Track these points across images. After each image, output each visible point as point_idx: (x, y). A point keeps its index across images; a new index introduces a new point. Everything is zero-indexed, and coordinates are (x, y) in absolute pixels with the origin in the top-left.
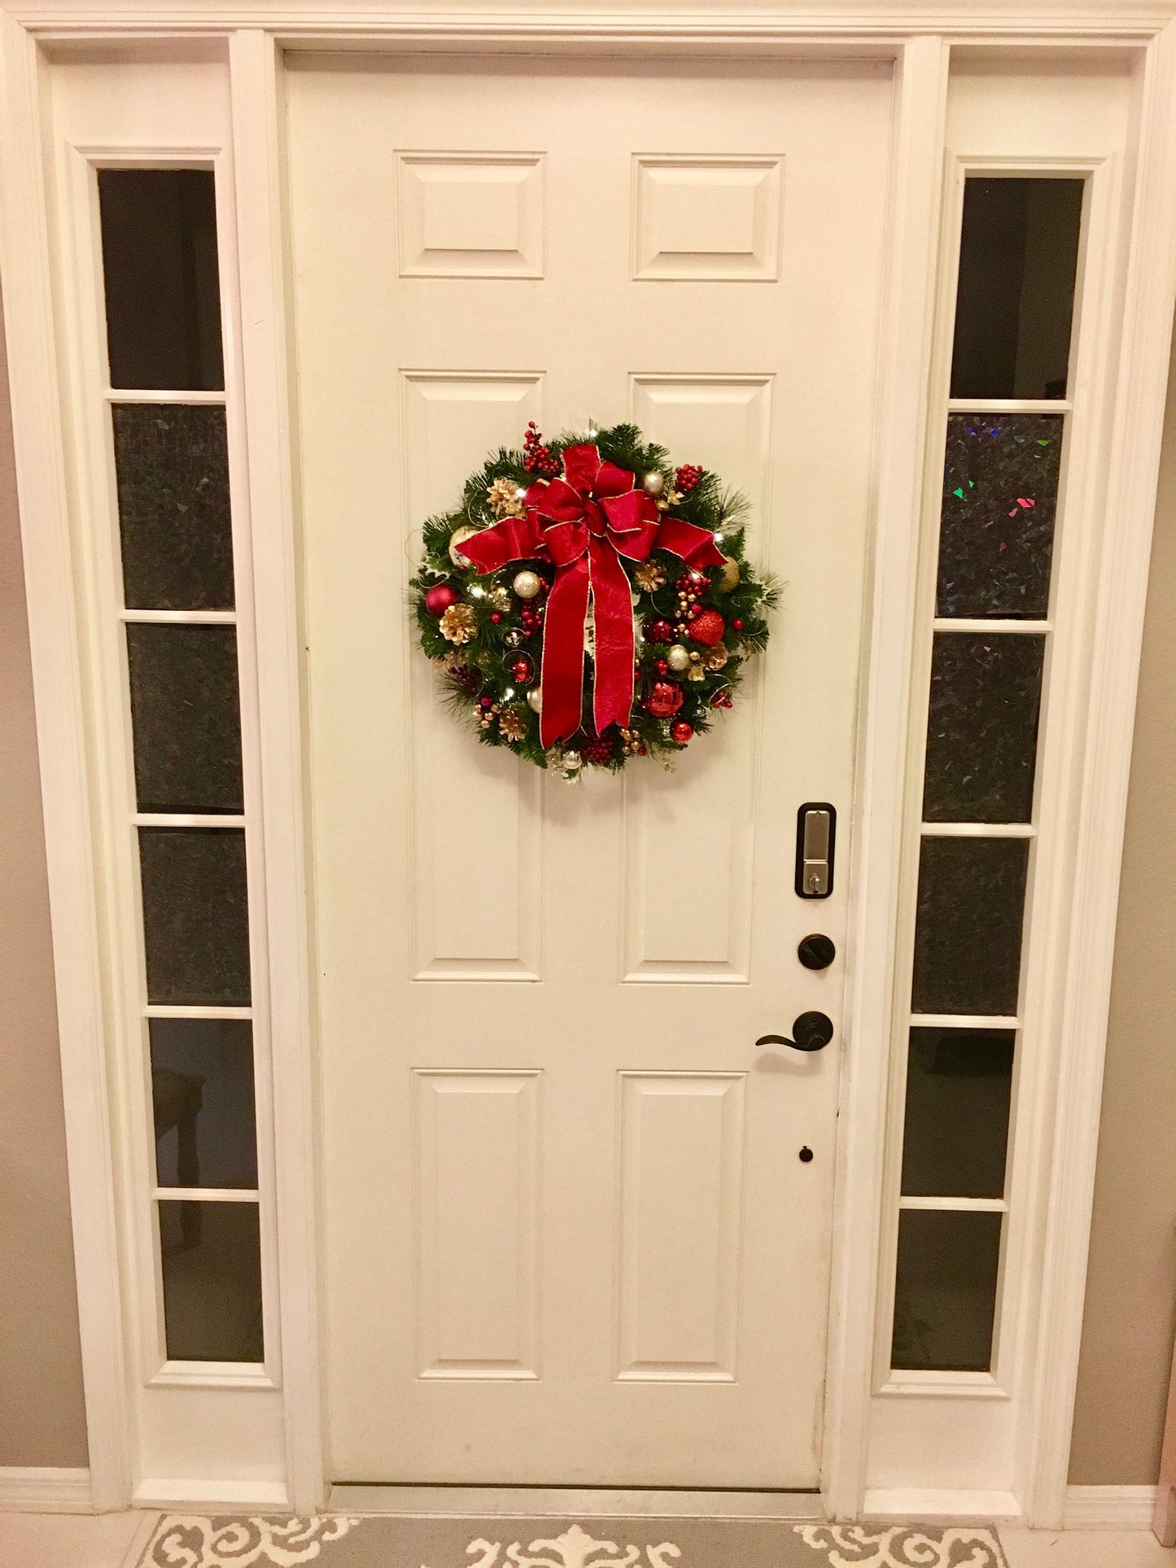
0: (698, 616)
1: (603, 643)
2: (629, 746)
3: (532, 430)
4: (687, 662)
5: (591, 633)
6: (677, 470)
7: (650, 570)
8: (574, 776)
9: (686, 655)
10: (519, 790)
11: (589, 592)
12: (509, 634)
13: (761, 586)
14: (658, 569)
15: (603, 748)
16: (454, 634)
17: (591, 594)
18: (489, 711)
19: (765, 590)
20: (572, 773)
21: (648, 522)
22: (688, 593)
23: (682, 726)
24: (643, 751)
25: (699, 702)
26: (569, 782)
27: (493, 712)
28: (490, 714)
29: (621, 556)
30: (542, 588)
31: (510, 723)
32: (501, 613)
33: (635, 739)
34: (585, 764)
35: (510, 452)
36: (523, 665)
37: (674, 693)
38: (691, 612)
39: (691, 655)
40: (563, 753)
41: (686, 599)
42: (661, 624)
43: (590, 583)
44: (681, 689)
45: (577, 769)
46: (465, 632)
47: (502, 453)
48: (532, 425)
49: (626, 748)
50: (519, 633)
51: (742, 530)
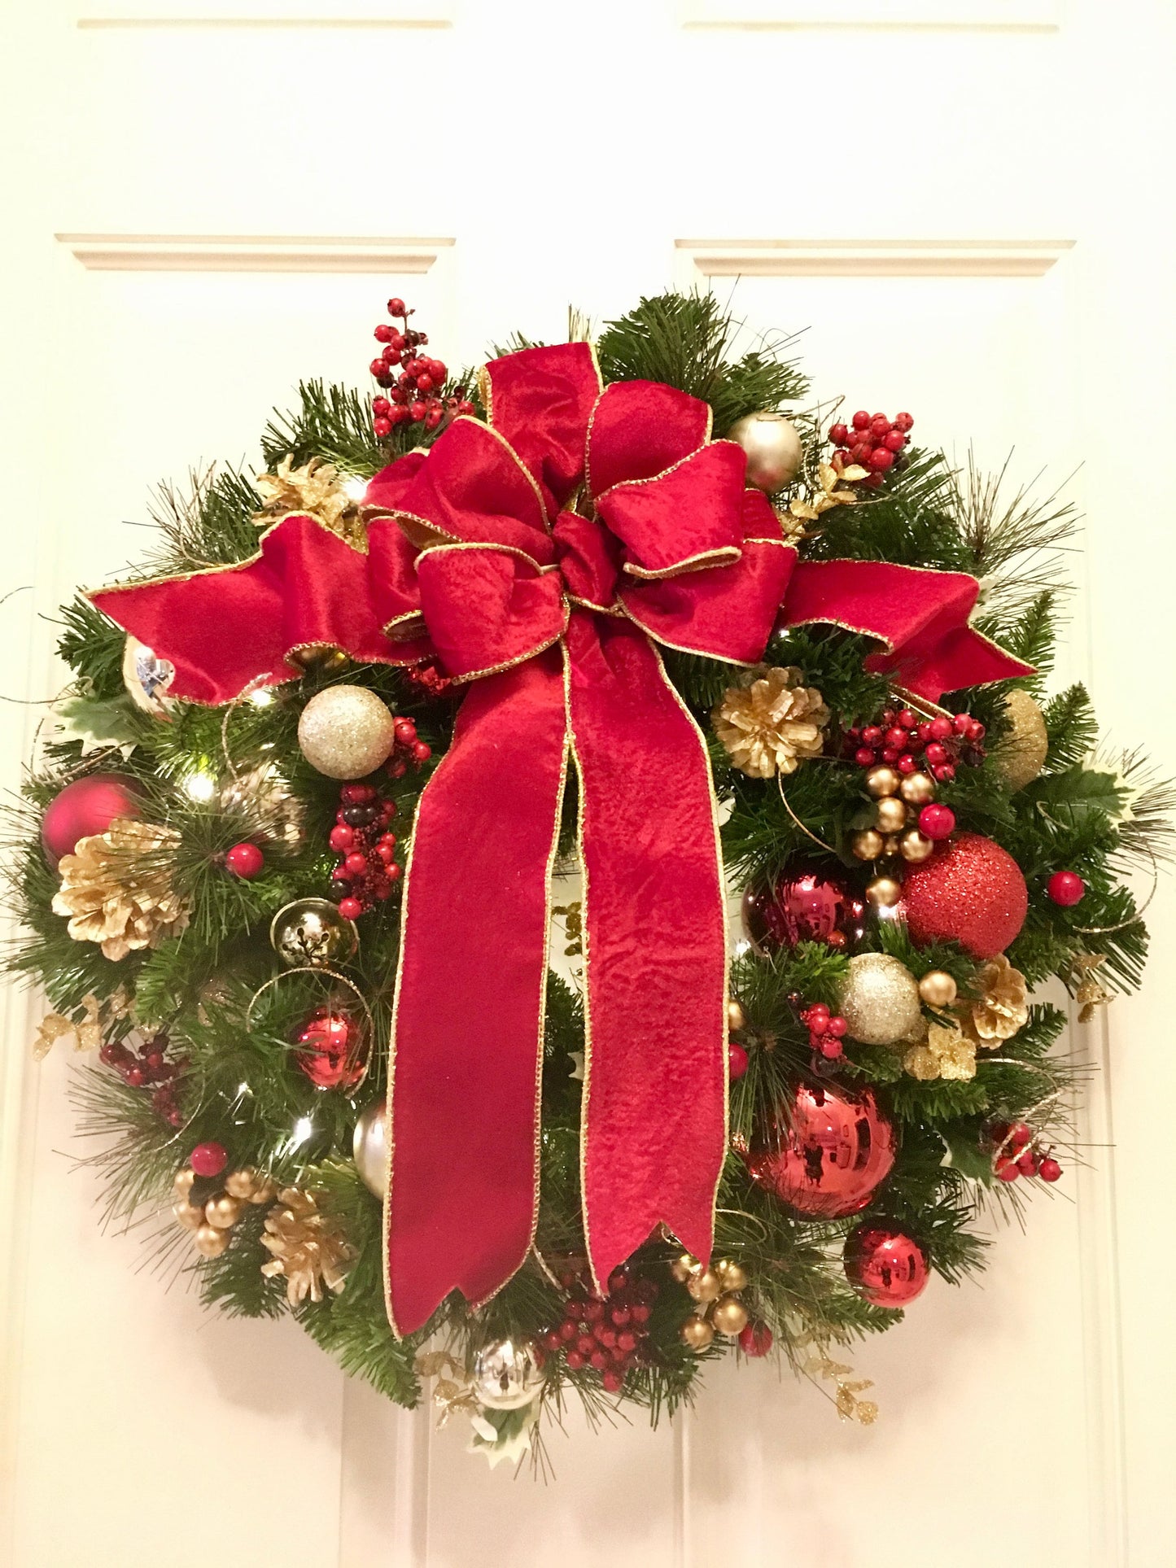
0: (941, 852)
1: (614, 937)
2: (709, 1318)
3: (398, 323)
4: (911, 1010)
5: (573, 926)
6: (833, 431)
7: (771, 697)
8: (516, 1430)
9: (907, 986)
10: (343, 1453)
11: (564, 766)
12: (293, 918)
13: (1113, 778)
14: (797, 696)
15: (619, 1331)
16: (99, 917)
17: (571, 767)
18: (222, 1195)
19: (1125, 790)
20: (507, 1422)
21: (760, 541)
22: (902, 775)
23: (888, 1245)
24: (754, 1338)
25: (947, 1159)
26: (494, 1458)
27: (235, 1200)
28: (224, 1205)
29: (669, 656)
30: (400, 748)
31: (296, 1233)
32: (260, 843)
33: (726, 1296)
34: (553, 1386)
35: (335, 394)
36: (336, 1027)
37: (862, 1127)
38: (914, 837)
39: (927, 985)
40: (473, 1345)
41: (897, 794)
42: (807, 886)
43: (569, 738)
44: (885, 1112)
45: (527, 1409)
46: (137, 912)
47: (311, 396)
48: (397, 309)
49: (699, 1329)
50: (329, 918)
51: (1045, 601)
